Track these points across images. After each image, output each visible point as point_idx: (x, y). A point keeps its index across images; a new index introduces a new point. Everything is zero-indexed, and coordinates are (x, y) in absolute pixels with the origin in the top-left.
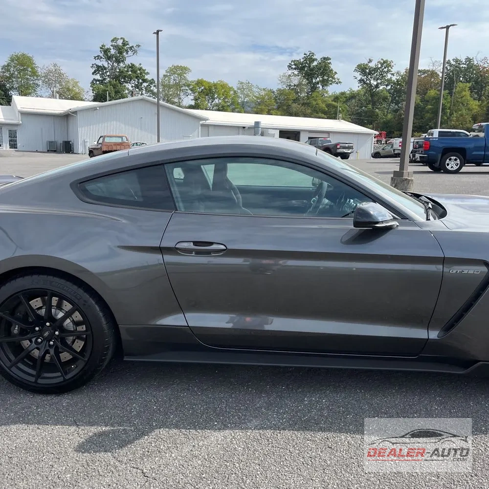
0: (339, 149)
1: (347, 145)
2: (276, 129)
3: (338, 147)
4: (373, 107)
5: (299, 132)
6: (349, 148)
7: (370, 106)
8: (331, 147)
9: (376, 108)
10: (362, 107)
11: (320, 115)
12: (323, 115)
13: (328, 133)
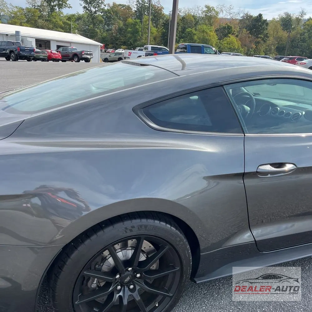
0: (84, 55)
1: (89, 52)
2: (32, 38)
3: (83, 53)
4: (94, 27)
5: (50, 41)
6: (90, 54)
7: (92, 26)
8: (78, 53)
9: (96, 28)
10: (86, 26)
11: (59, 29)
12: (61, 30)
13: (70, 43)
